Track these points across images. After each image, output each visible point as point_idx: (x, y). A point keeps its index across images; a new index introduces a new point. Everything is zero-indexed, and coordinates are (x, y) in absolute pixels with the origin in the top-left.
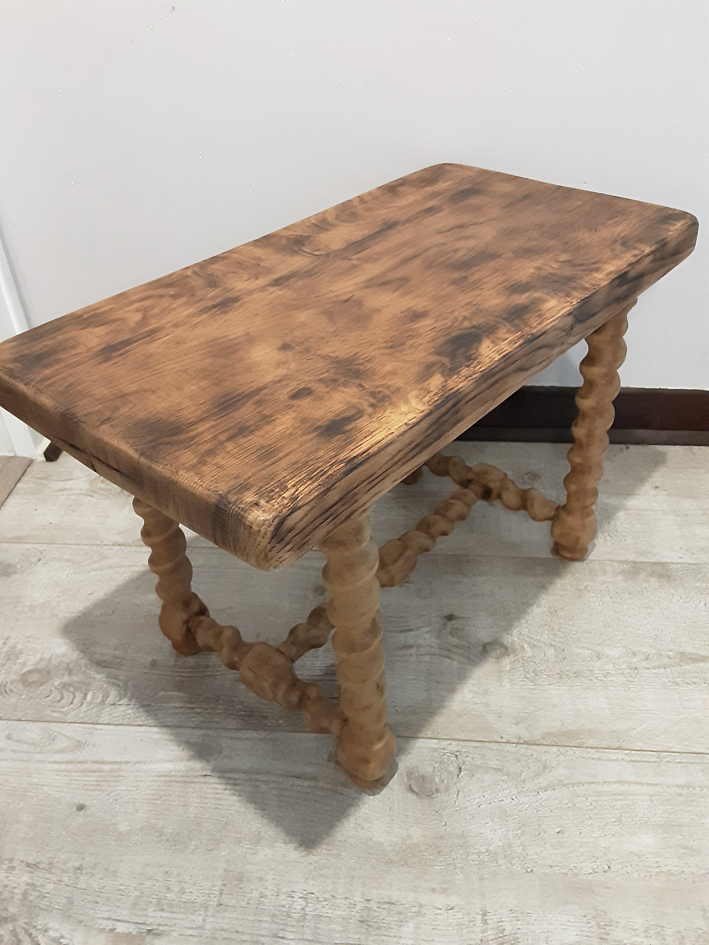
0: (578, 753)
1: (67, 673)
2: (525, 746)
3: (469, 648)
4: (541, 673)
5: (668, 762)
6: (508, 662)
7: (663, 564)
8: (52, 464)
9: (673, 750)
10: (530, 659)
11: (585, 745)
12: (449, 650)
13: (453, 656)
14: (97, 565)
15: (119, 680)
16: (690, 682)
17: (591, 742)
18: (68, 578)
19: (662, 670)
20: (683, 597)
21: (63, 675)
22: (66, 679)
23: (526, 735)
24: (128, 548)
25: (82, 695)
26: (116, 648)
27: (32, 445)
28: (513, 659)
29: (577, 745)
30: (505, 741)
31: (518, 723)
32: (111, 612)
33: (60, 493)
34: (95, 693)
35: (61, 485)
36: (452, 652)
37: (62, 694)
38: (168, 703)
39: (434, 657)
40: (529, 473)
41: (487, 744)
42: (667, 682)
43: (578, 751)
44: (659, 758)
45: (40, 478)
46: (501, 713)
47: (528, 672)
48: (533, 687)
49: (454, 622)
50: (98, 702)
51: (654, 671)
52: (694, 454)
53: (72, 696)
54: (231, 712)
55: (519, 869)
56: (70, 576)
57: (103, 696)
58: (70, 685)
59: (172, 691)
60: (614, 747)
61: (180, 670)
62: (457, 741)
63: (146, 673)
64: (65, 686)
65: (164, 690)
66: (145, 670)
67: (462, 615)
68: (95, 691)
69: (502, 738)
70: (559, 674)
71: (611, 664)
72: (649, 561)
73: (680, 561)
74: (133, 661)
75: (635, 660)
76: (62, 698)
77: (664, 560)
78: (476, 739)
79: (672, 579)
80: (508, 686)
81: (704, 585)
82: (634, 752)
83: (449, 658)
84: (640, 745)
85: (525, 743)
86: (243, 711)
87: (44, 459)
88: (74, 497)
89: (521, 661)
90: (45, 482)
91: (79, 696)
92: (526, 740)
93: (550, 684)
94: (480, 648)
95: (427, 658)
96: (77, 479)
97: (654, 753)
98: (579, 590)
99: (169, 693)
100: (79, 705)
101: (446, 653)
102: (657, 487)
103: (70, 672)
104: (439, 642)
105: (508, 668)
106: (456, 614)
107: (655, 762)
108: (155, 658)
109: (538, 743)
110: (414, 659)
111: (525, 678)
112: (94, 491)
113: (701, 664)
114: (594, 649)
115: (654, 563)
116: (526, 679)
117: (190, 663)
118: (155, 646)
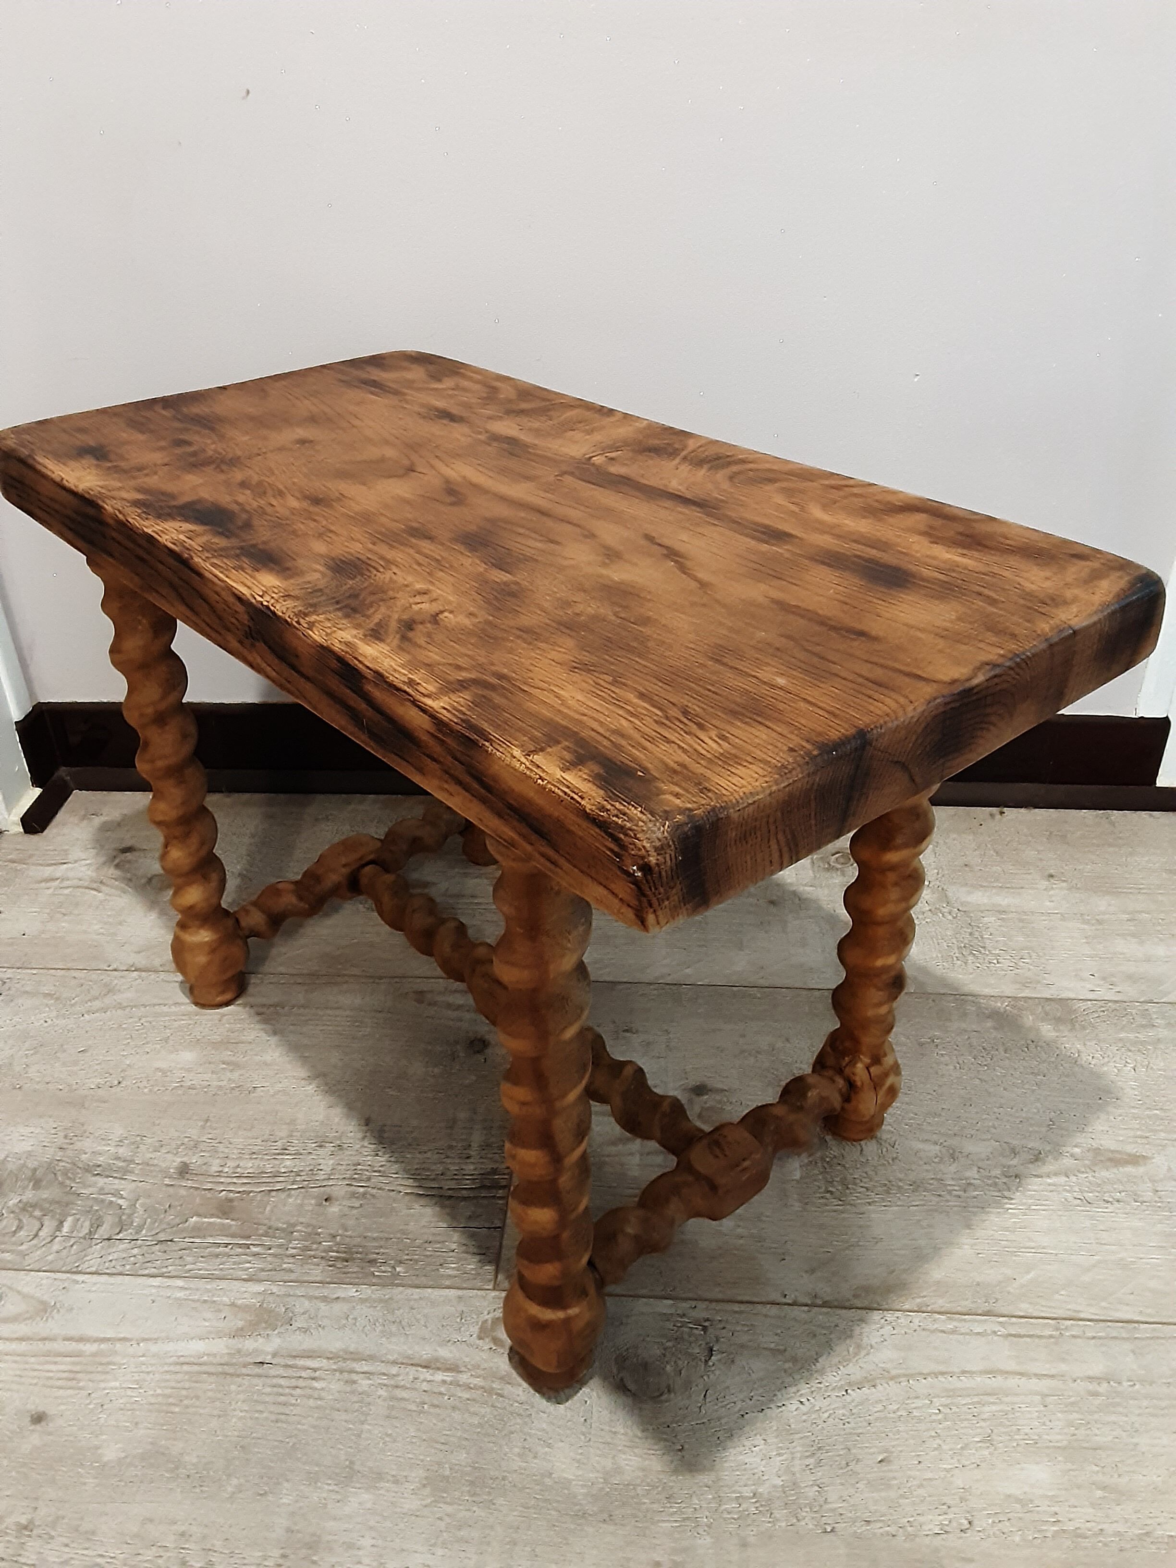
0: (916, 1321)
1: (31, 1184)
2: (825, 1310)
4: (854, 1184)
5: (1074, 1336)
6: (798, 1166)
7: (1062, 1002)
8: (34, 838)
9: (1082, 1316)
10: (835, 1161)
11: (929, 1309)
14: (97, 1004)
15: (122, 1197)
16: (1111, 1200)
17: (940, 1303)
18: (46, 1025)
19: (1062, 1179)
21: (25, 1188)
22: (29, 1195)
23: (826, 1291)
24: (153, 976)
25: (56, 1223)
26: (120, 1143)
27: (3, 806)
28: (806, 1161)
29: (916, 1309)
30: (790, 1302)
31: (812, 1271)
32: (116, 1082)
33: (43, 885)
34: (78, 1220)
35: (48, 871)
37: (20, 1220)
38: (204, 1237)
40: (837, 853)
41: (759, 1307)
42: (1070, 1199)
43: (917, 1318)
44: (1057, 1329)
45: (13, 861)
46: (784, 1254)
47: (832, 1182)
48: (841, 1208)
49: (706, 1097)
50: (81, 1235)
51: (1049, 1181)
52: (1113, 824)
53: (37, 1224)
54: (312, 1253)
55: (811, 1526)
56: (50, 1022)
57: (91, 1226)
58: (34, 1206)
59: (212, 1216)
60: (980, 1312)
61: (229, 1180)
62: (707, 1303)
63: (168, 1185)
64: (26, 1208)
65: (199, 1215)
66: (167, 1181)
67: (719, 1086)
68: (78, 1216)
69: (785, 1296)
70: (885, 1185)
71: (976, 1169)
72: (1039, 996)
73: (1091, 996)
74: (148, 1165)
75: (1014, 1162)
76: (20, 1228)
77: (1065, 995)
78: (739, 1298)
79: (1077, 1026)
80: (797, 1207)
81: (1131, 1036)
82: (1014, 1320)
84: (1024, 1308)
85: (825, 1304)
86: (333, 1252)
87: (22, 830)
88: (67, 891)
89: (820, 1164)
90: (20, 867)
91: (49, 1224)
92: (827, 1299)
93: (869, 1203)
95: (658, 1159)
96: (76, 862)
97: (1050, 1321)
98: (921, 1045)
99: (206, 1220)
100: (49, 1239)
102: (1051, 876)
103: (37, 1184)
105: (797, 1175)
106: (711, 1083)
107: (1051, 1336)
108: (185, 1159)
109: (847, 1304)
110: (635, 1160)
111: (829, 1192)
112: (101, 882)
113: (1130, 1169)
114: (945, 1144)
115: (1047, 999)
116: (828, 1195)
117: (246, 1168)
118: (187, 1139)
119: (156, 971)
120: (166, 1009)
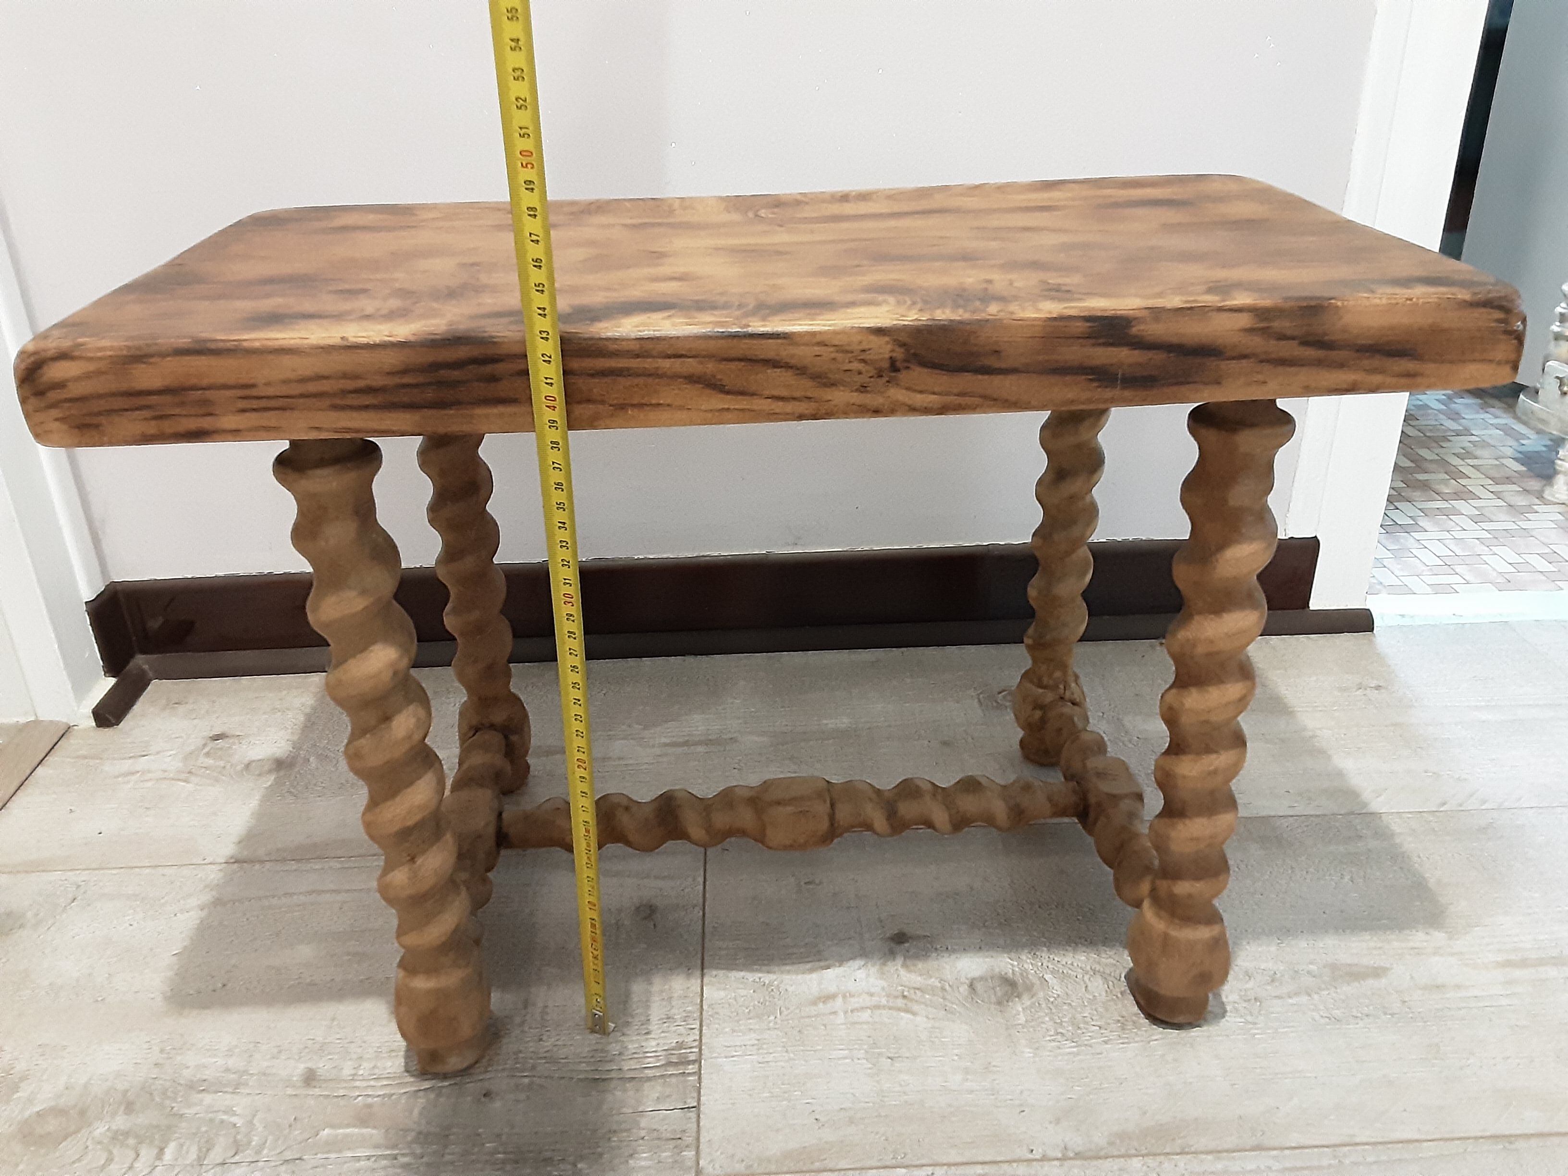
0: (1181, 1165)
1: (122, 1108)
2: (1078, 1162)
3: (943, 989)
4: (1087, 1023)
5: (1355, 1164)
6: (1021, 1009)
7: (1265, 819)
8: (107, 731)
9: (1358, 1140)
10: (1059, 1000)
11: (1193, 1149)
12: (904, 997)
13: (915, 1007)
15: (234, 1114)
16: (1359, 1015)
17: (1203, 1142)
18: (131, 928)
19: (1304, 999)
20: (1311, 870)
21: (114, 1115)
22: (121, 1122)
23: (1077, 1142)
25: (155, 1151)
26: (230, 1053)
27: (71, 698)
28: (1028, 1004)
29: (1178, 1151)
30: (1038, 1157)
31: (1058, 1121)
33: (121, 780)
34: (182, 1146)
36: (911, 1000)
37: (110, 1153)
38: (340, 1151)
39: (878, 1012)
40: (1004, 691)
41: (1005, 1166)
42: (1317, 1017)
43: (1181, 1161)
44: (1335, 1157)
45: (83, 757)
46: (1021, 1105)
47: (1061, 1023)
48: (1075, 1050)
49: (906, 945)
50: (188, 1162)
51: (1290, 1001)
52: (1274, 648)
53: (132, 1155)
54: (474, 1157)
56: (135, 924)
57: (200, 1150)
58: (127, 1134)
59: (348, 1126)
60: (1248, 1147)
61: (365, 1084)
62: (945, 1167)
63: (290, 1096)
64: (118, 1137)
65: (333, 1126)
66: (290, 1091)
67: (920, 932)
68: (182, 1141)
69: (1032, 1151)
73: (1291, 812)
74: (264, 1074)
75: (1250, 985)
76: (110, 1160)
77: (1264, 813)
78: (980, 1159)
79: (1284, 843)
80: (1028, 1053)
81: (1341, 848)
82: (1287, 1152)
83: (907, 1011)
84: (1295, 1139)
85: (1078, 1156)
86: (499, 1153)
87: (94, 724)
88: (149, 784)
89: (1044, 1006)
90: (93, 762)
91: (147, 1154)
92: (1078, 1149)
93: (1106, 1042)
94: (964, 989)
95: (866, 1016)
96: (158, 753)
97: (1326, 1149)
99: (341, 1131)
100: (148, 1170)
101: (900, 1002)
103: (129, 1108)
104: (883, 983)
105: (1022, 1019)
106: (909, 930)
107: (1330, 1166)
108: (309, 1065)
109: (1102, 1153)
110: (841, 1018)
111: (1058, 1033)
112: (190, 772)
113: (1371, 982)
115: (1249, 818)
116: (1059, 1037)
117: (385, 1068)
118: (311, 1042)
119: (262, 862)
120: (275, 901)
